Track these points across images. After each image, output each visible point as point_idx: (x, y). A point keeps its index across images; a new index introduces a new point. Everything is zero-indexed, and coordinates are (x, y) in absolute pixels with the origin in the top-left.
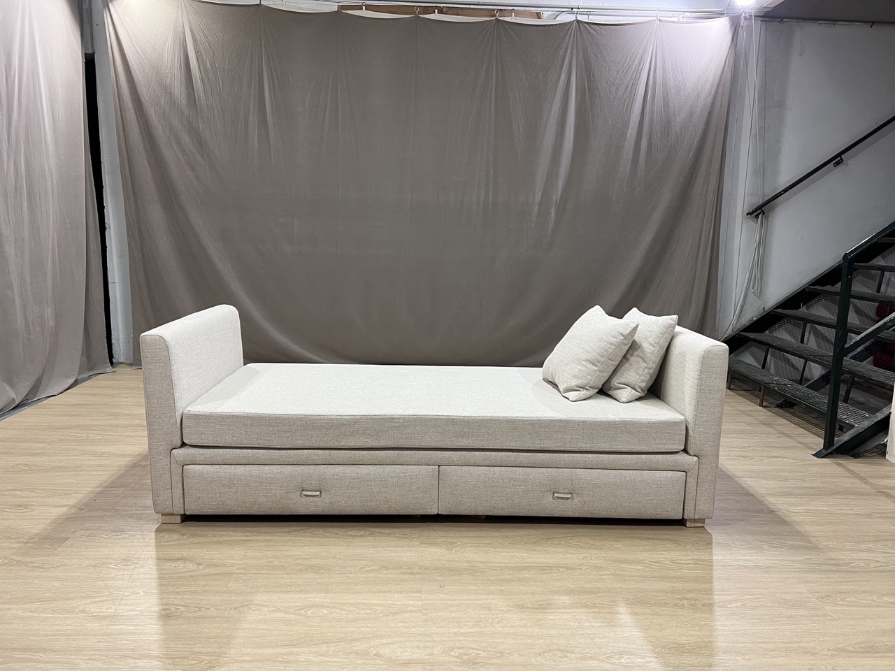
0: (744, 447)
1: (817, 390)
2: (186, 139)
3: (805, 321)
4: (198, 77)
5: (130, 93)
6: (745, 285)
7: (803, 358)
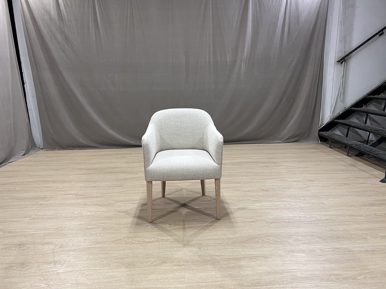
0: (344, 179)
1: (375, 147)
2: (59, 36)
3: (367, 113)
4: (62, 5)
5: (30, 14)
6: (336, 97)
7: (368, 132)
